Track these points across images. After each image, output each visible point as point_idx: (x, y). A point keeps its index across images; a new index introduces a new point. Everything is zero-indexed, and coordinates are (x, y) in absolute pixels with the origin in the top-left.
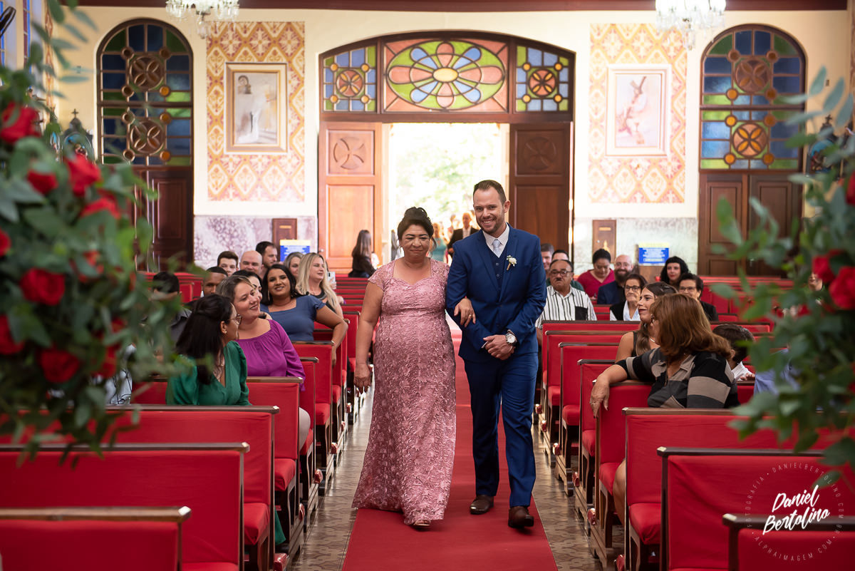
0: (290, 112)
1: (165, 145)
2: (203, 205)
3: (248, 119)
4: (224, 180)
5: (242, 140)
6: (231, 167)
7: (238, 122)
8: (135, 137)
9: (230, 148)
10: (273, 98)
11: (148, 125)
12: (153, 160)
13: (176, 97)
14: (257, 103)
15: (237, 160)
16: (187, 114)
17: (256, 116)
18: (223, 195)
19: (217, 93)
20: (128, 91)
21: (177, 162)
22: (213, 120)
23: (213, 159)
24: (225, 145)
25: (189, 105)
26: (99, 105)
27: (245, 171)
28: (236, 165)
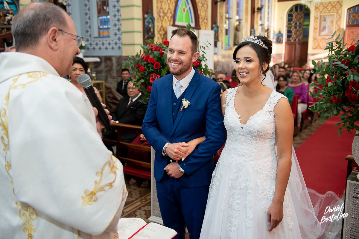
0: (337, 26)
1: (302, 36)
2: (310, 50)
3: (324, 28)
4: (317, 44)
5: (323, 33)
6: (319, 41)
7: (322, 29)
8: (295, 34)
9: (319, 35)
10: (332, 22)
11: (298, 31)
12: (299, 40)
13: (306, 23)
14: (328, 23)
15: (320, 39)
16: (308, 27)
17: (327, 27)
18: (316, 48)
19: (317, 22)
20: (293, 22)
21: (305, 40)
22: (315, 29)
23: (314, 39)
24: (317, 35)
25: (308, 25)
26: (286, 26)
27: (323, 42)
28: (321, 40)
